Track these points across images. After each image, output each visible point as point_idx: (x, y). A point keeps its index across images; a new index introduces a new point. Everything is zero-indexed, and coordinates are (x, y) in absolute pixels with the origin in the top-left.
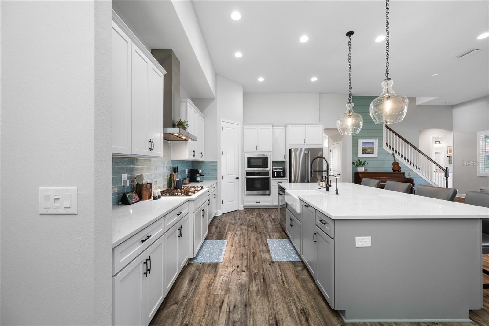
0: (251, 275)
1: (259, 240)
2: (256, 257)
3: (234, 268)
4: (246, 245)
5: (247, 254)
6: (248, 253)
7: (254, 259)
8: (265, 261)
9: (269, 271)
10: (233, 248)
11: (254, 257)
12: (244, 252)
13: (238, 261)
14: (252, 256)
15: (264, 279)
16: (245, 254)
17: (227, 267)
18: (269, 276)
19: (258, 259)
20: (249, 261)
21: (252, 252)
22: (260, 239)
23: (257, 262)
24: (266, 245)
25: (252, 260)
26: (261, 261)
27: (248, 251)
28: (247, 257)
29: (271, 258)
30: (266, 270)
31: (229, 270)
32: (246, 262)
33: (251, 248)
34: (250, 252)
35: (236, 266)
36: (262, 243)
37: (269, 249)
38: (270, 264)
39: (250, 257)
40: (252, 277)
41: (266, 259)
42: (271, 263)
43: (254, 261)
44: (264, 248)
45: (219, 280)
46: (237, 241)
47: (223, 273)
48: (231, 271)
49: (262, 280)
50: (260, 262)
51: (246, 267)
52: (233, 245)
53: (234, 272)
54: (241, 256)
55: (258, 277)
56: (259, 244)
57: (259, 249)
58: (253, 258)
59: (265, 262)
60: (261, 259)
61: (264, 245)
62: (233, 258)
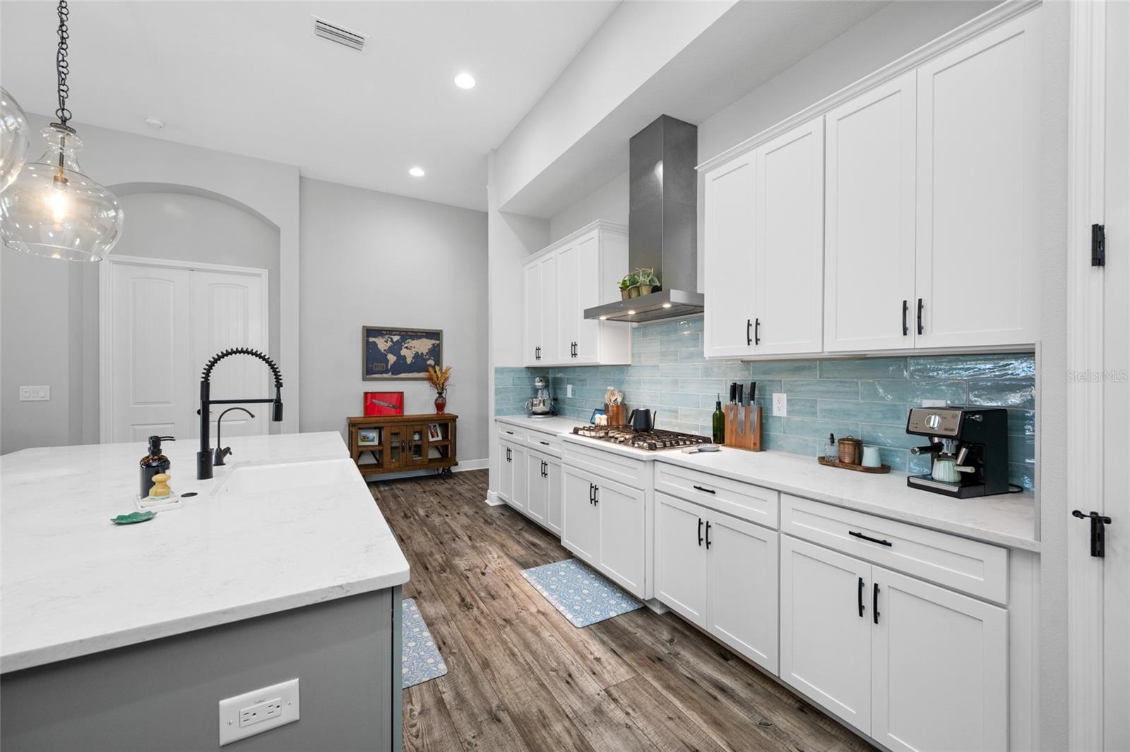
0: (450, 568)
1: (476, 663)
2: (458, 599)
3: (488, 570)
4: (505, 627)
5: (484, 602)
6: (482, 605)
7: (460, 594)
8: (433, 595)
9: (419, 581)
10: (534, 610)
11: (463, 600)
12: (494, 603)
13: (491, 584)
14: (469, 599)
15: (427, 569)
16: (488, 600)
17: (503, 569)
18: (419, 574)
19: (449, 596)
20: (469, 587)
21: (475, 609)
22: (475, 667)
23: (451, 591)
24: (444, 643)
25: (464, 593)
26: (442, 593)
27: (485, 610)
28: (478, 595)
29: (419, 606)
30: (425, 581)
31: (493, 566)
32: (474, 585)
33: (483, 621)
34: (478, 608)
35: (487, 574)
36: (460, 650)
37: (432, 633)
38: (419, 593)
39: (473, 597)
40: (447, 566)
41: (430, 602)
42: (417, 595)
43: (457, 590)
44: (446, 633)
45: (497, 553)
46: (545, 634)
47: (499, 560)
48: (489, 565)
49: (429, 566)
50: (444, 591)
51: (468, 577)
52: (541, 617)
53: (484, 566)
54: (493, 593)
55: (438, 569)
56: (470, 644)
57: (458, 623)
58: (463, 596)
59: (431, 594)
60: (442, 598)
61: (450, 641)
62: (507, 585)
